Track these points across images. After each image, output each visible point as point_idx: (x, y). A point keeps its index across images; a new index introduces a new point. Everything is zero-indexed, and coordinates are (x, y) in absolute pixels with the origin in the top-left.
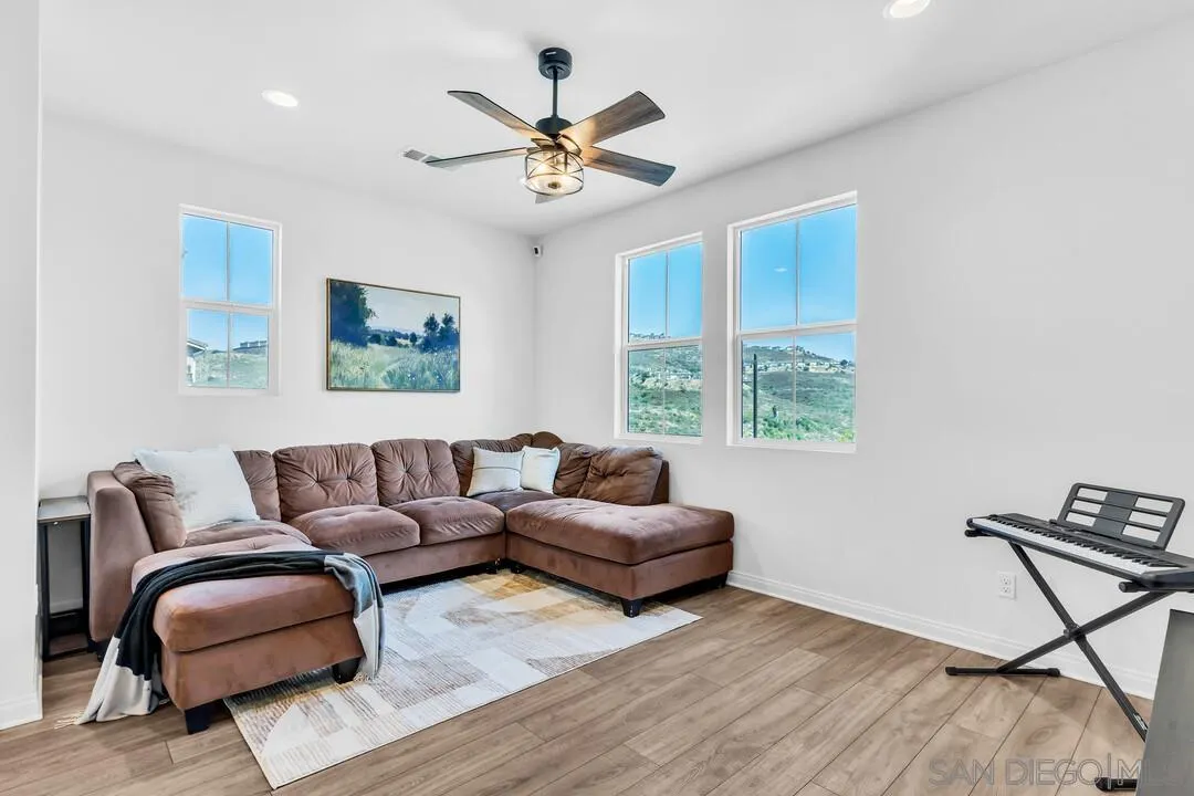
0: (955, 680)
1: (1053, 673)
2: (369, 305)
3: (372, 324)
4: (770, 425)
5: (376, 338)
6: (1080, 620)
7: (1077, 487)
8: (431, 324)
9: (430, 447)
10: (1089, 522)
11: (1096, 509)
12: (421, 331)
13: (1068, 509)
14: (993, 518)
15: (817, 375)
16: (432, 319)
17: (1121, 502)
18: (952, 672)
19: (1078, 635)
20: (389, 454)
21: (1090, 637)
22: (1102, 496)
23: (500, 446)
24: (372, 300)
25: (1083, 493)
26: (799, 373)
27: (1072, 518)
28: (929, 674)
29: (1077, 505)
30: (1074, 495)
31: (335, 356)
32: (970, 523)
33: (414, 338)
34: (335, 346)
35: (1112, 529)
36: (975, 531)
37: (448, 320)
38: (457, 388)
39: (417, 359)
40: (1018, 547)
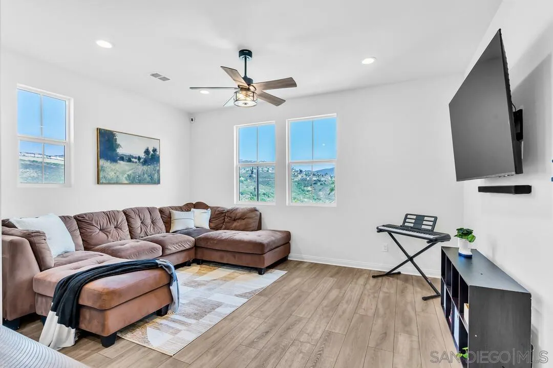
0: (375, 280)
1: (399, 273)
2: (118, 142)
3: (120, 151)
4: (253, 195)
5: (122, 159)
6: (411, 255)
7: (407, 215)
8: (147, 152)
9: (151, 210)
10: (412, 225)
11: (413, 221)
12: (142, 155)
13: (405, 222)
14: (383, 226)
15: (272, 173)
16: (147, 149)
17: (420, 219)
18: (374, 277)
19: (411, 259)
20: (133, 215)
21: (415, 259)
22: (415, 217)
23: (181, 209)
24: (120, 140)
25: (409, 216)
26: (265, 172)
27: (406, 224)
28: (368, 279)
29: (407, 220)
30: (406, 218)
31: (102, 167)
32: (377, 228)
33: (139, 158)
34: (102, 162)
35: (417, 226)
36: (380, 231)
37: (155, 150)
38: (159, 182)
39: (141, 168)
40: (390, 233)
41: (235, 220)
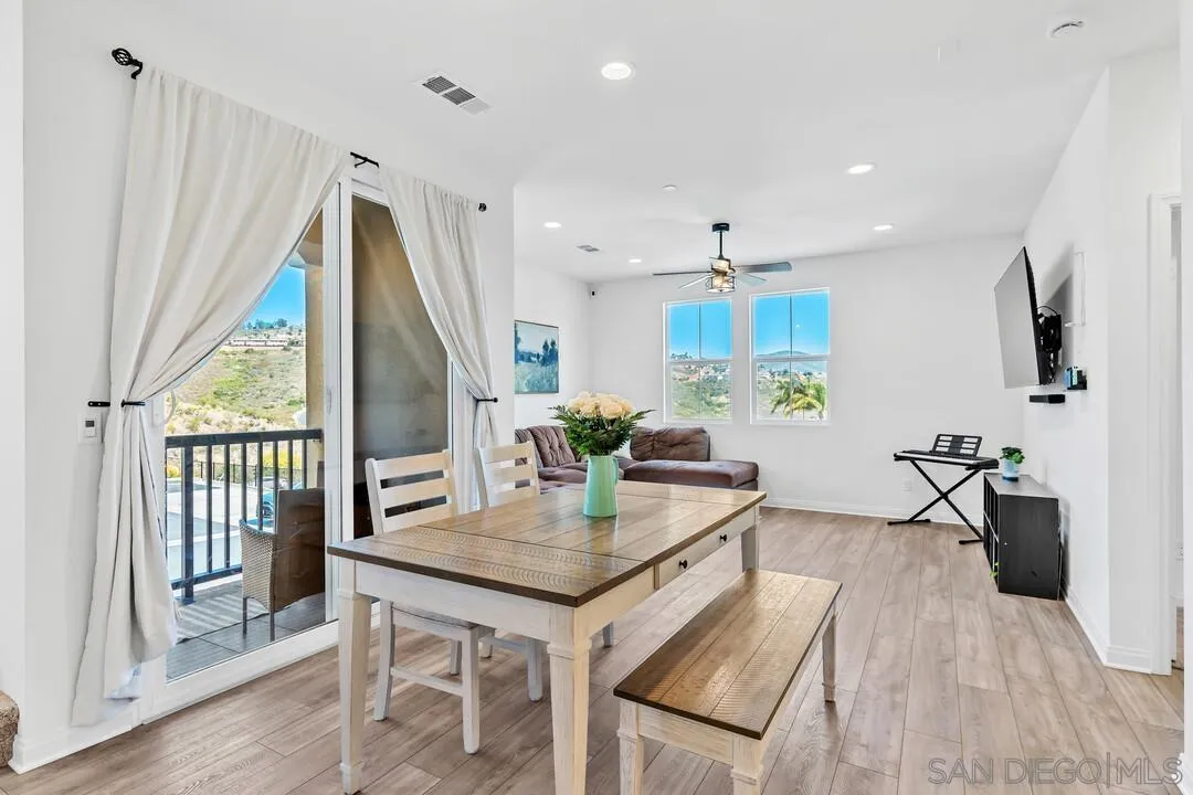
0: (892, 527)
1: (928, 521)
2: (518, 335)
3: (520, 348)
5: (522, 358)
6: (944, 490)
7: (939, 436)
8: (545, 346)
9: (555, 432)
10: (946, 450)
11: (948, 444)
12: (541, 352)
13: (936, 445)
14: (904, 451)
16: (546, 343)
17: (958, 441)
18: (890, 524)
19: (944, 496)
21: (950, 496)
22: (950, 438)
24: (519, 331)
25: (941, 438)
27: (938, 449)
28: (880, 528)
29: (940, 443)
30: (938, 440)
32: (895, 455)
33: (538, 356)
35: (956, 451)
36: (898, 458)
37: (553, 343)
38: (558, 390)
39: (540, 371)
40: (913, 460)
41: (672, 446)
